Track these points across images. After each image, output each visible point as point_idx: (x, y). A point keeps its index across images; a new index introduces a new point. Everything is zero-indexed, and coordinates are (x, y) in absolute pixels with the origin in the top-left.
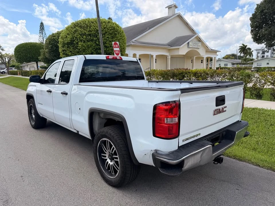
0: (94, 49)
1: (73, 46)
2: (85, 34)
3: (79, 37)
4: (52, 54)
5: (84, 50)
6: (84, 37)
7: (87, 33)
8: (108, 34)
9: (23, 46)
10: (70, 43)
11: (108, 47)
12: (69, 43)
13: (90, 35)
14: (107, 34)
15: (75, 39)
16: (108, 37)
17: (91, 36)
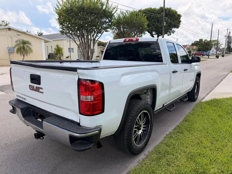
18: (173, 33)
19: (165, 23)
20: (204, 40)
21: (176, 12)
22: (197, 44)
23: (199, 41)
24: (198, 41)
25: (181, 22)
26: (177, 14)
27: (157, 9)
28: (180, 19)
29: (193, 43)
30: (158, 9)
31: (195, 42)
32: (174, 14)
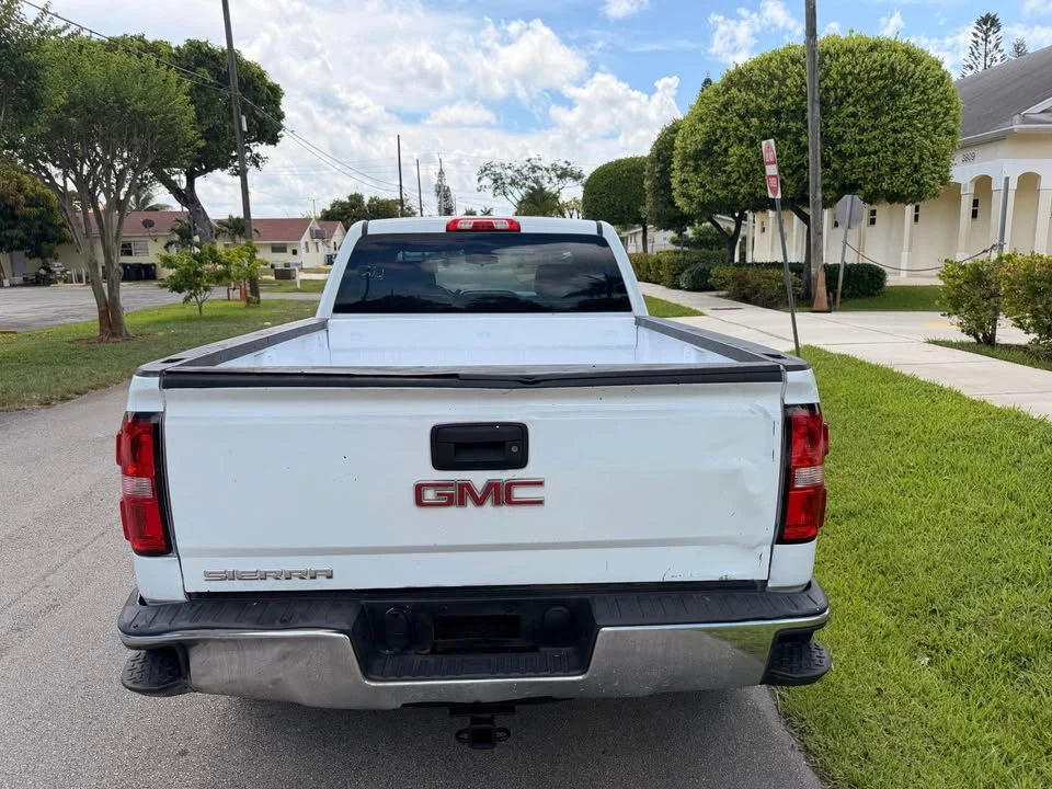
0: (789, 166)
1: (712, 165)
2: (759, 110)
3: (733, 125)
4: (662, 196)
5: (747, 175)
6: (755, 121)
7: (767, 107)
8: (858, 101)
9: (609, 171)
10: (705, 151)
11: (852, 156)
12: (700, 151)
13: (777, 113)
14: (851, 100)
15: (721, 136)
16: (854, 115)
17: (779, 119)
18: (257, 166)
19: (244, 118)
20: (366, 200)
21: (262, 75)
22: (345, 213)
23: (351, 204)
24: (345, 203)
25: (284, 117)
26: (266, 81)
27: (173, 46)
28: (277, 104)
29: (328, 208)
30: (178, 48)
31: (333, 206)
32: (253, 82)
